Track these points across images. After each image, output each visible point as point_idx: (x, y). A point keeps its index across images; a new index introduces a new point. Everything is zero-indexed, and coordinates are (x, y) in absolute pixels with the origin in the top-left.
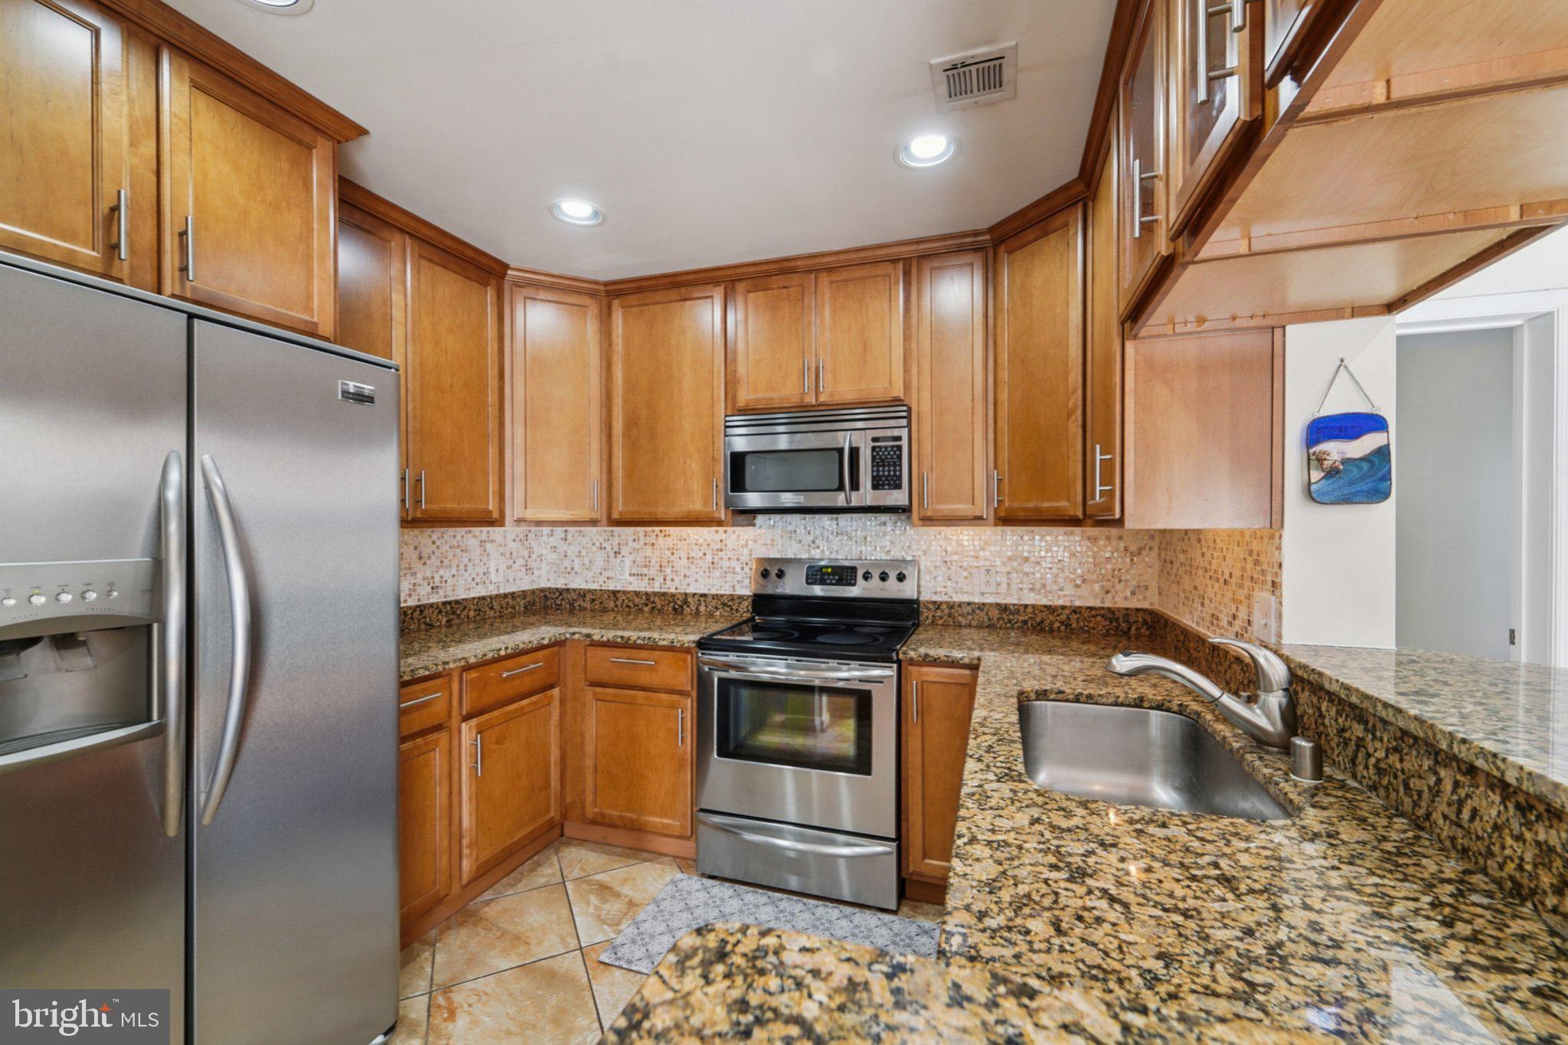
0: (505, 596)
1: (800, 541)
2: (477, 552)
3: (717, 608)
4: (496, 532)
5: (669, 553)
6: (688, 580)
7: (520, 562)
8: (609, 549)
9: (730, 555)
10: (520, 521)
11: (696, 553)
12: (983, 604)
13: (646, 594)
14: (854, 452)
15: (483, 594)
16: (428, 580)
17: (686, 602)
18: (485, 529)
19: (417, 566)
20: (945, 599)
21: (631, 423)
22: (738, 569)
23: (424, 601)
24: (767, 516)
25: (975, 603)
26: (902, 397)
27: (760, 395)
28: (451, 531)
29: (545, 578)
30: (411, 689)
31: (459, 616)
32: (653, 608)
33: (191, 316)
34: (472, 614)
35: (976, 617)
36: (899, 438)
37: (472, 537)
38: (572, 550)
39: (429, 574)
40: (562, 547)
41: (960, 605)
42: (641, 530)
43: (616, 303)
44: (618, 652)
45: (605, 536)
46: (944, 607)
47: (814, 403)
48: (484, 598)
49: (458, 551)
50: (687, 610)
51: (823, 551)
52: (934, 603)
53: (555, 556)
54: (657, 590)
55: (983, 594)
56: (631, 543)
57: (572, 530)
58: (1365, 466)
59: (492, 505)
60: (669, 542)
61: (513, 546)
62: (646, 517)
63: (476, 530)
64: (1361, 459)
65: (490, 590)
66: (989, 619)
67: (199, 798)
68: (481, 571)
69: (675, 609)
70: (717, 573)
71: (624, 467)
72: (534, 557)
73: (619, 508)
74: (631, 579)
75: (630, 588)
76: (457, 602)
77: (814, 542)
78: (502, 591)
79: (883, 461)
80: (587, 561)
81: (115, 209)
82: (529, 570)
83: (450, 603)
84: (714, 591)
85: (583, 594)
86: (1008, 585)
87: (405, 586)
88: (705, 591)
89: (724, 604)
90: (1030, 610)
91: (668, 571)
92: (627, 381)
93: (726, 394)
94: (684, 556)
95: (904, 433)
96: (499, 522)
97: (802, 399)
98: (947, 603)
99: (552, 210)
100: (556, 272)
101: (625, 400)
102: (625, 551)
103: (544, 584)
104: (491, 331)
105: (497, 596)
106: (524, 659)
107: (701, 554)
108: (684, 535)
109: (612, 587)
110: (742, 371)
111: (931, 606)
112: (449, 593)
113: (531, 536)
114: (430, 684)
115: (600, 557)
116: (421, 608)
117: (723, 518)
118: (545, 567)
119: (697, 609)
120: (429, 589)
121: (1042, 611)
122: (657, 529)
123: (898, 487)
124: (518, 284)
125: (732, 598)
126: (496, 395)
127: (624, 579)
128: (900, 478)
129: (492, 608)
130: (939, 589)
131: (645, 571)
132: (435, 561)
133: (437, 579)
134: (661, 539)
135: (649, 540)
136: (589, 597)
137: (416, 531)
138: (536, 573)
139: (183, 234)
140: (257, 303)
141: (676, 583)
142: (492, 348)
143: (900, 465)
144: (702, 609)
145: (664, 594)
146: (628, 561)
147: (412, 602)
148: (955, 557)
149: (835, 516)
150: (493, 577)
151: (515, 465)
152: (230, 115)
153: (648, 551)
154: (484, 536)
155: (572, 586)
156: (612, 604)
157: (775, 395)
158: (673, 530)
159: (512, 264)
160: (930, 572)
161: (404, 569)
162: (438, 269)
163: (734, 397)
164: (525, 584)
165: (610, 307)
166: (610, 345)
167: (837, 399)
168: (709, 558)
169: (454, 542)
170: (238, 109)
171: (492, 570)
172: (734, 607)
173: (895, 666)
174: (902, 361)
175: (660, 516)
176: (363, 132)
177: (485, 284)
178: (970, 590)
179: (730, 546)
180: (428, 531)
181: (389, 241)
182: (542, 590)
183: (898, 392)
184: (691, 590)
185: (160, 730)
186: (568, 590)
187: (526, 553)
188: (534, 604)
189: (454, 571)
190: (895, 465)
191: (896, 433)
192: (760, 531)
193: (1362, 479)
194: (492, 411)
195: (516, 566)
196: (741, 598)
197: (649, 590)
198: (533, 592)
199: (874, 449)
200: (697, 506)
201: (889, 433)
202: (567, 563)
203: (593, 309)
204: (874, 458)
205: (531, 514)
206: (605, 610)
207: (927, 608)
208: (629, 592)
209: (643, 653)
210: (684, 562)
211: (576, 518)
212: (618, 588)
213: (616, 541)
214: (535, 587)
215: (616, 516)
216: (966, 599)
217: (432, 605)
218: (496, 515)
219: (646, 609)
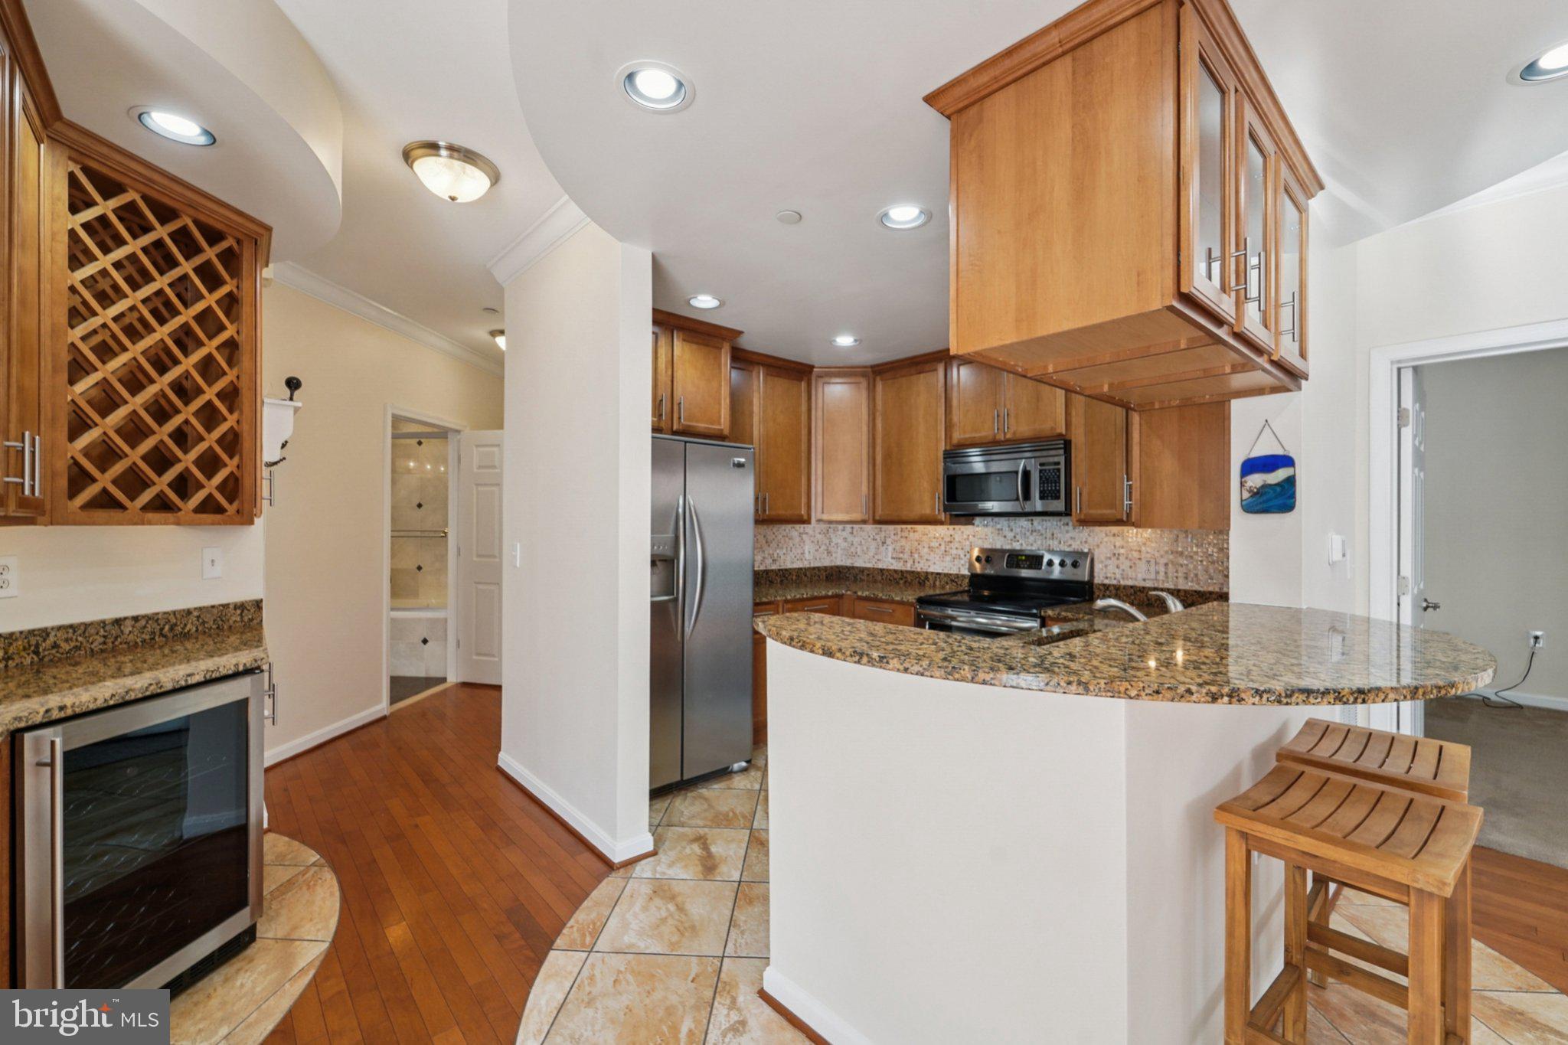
0: (814, 568)
1: (1005, 537)
2: (797, 540)
3: (947, 583)
4: (808, 528)
5: (916, 543)
6: (930, 563)
7: (823, 547)
8: (879, 540)
9: (957, 545)
10: (819, 521)
11: (935, 544)
12: (1144, 588)
13: (901, 571)
14: (1026, 474)
15: (801, 566)
16: (772, 555)
17: (927, 578)
18: (802, 526)
19: (765, 547)
20: (1114, 582)
21: (887, 456)
22: (962, 556)
23: (769, 568)
24: (983, 518)
25: (1136, 587)
26: (1064, 433)
27: (967, 436)
28: (783, 527)
29: (840, 559)
30: (759, 607)
31: (787, 579)
32: (906, 582)
33: (686, 442)
34: (794, 577)
35: (1138, 598)
36: (1058, 463)
37: (794, 531)
38: (856, 540)
39: (771, 552)
40: (850, 538)
41: (1125, 587)
42: (899, 527)
43: (878, 378)
44: (872, 604)
45: (876, 531)
46: (1112, 588)
47: (1003, 439)
48: (801, 569)
49: (787, 539)
50: (928, 583)
51: (1022, 545)
52: (1104, 585)
53: (846, 544)
54: (909, 569)
55: (1144, 580)
56: (893, 537)
57: (856, 527)
58: (1278, 489)
59: (803, 512)
60: (916, 536)
61: (819, 537)
62: (896, 518)
63: (797, 526)
64: (1276, 485)
65: (806, 564)
66: (1148, 600)
67: (686, 629)
68: (799, 551)
69: (919, 582)
70: (948, 558)
71: (882, 486)
72: (832, 544)
73: (879, 512)
74: (893, 561)
75: (892, 568)
76: (786, 570)
77: (1015, 537)
78: (812, 565)
79: (1047, 479)
80: (865, 548)
81: (662, 400)
82: (829, 553)
83: (782, 570)
84: (946, 571)
85: (862, 570)
86: (1166, 573)
87: (759, 558)
88: (940, 571)
89: (952, 581)
90: (1182, 594)
91: (916, 556)
92: (884, 429)
93: (946, 434)
94: (926, 546)
95: (1062, 460)
96: (808, 521)
97: (995, 436)
98: (1114, 586)
99: (832, 342)
100: (841, 365)
101: (883, 441)
102: (889, 541)
103: (839, 563)
104: (804, 408)
105: (809, 568)
106: (818, 602)
107: (937, 545)
108: (927, 531)
109: (880, 566)
110: (955, 419)
111: (1101, 587)
112: (782, 564)
113: (831, 530)
114: (768, 607)
115: (873, 546)
116: (767, 572)
117: (943, 519)
118: (839, 551)
119: (934, 583)
120: (771, 561)
121: (1192, 595)
122: (909, 527)
123: (1058, 498)
124: (820, 376)
125: (957, 576)
126: (806, 445)
127: (888, 561)
128: (1059, 491)
129: (806, 576)
130: (1109, 575)
131: (901, 555)
132: (774, 545)
133: (775, 555)
134: (912, 534)
135: (903, 534)
136: (866, 572)
137: (765, 527)
138: (834, 555)
139: (680, 403)
140: (703, 425)
141: (921, 565)
142: (804, 418)
143: (1059, 483)
144: (938, 583)
145: (913, 572)
146: (890, 548)
147: (762, 568)
148: (1122, 551)
149: (1030, 518)
150: (807, 556)
151: (817, 487)
152: (694, 346)
153: (903, 542)
154: (802, 530)
155: (857, 564)
156: (880, 578)
157: (977, 435)
158: (920, 528)
159: (816, 365)
160: (1102, 562)
161: (757, 547)
162: (776, 379)
163: (951, 438)
164: (827, 562)
165: (874, 380)
166: (875, 406)
167: (1018, 436)
168: (943, 547)
169: (785, 534)
170: (697, 343)
171: (806, 552)
172: (959, 583)
173: (1039, 620)
174: (1064, 407)
175: (904, 518)
176: (740, 333)
177: (800, 380)
178: (1134, 576)
179: (957, 539)
180: (771, 527)
181: (752, 372)
182: (837, 567)
183: (1062, 429)
184: (931, 570)
185: (676, 599)
186: (853, 568)
187: (828, 542)
188: (832, 575)
189: (784, 551)
190: (1055, 482)
191: (1056, 459)
192: (977, 529)
193: (1276, 497)
194: (804, 455)
195: (821, 550)
196: (963, 576)
197: (904, 569)
198: (832, 567)
199: (1041, 471)
200: (927, 511)
201: (1051, 460)
202: (853, 550)
203: (864, 383)
204: (1041, 478)
205: (825, 517)
206: (875, 581)
207: (1099, 589)
208: (890, 570)
209: (886, 606)
210: (926, 550)
211: (853, 519)
212: (885, 567)
213: (883, 534)
214: (833, 564)
215: (877, 518)
216: (1130, 583)
217: (772, 570)
218: (805, 517)
219: (901, 582)
